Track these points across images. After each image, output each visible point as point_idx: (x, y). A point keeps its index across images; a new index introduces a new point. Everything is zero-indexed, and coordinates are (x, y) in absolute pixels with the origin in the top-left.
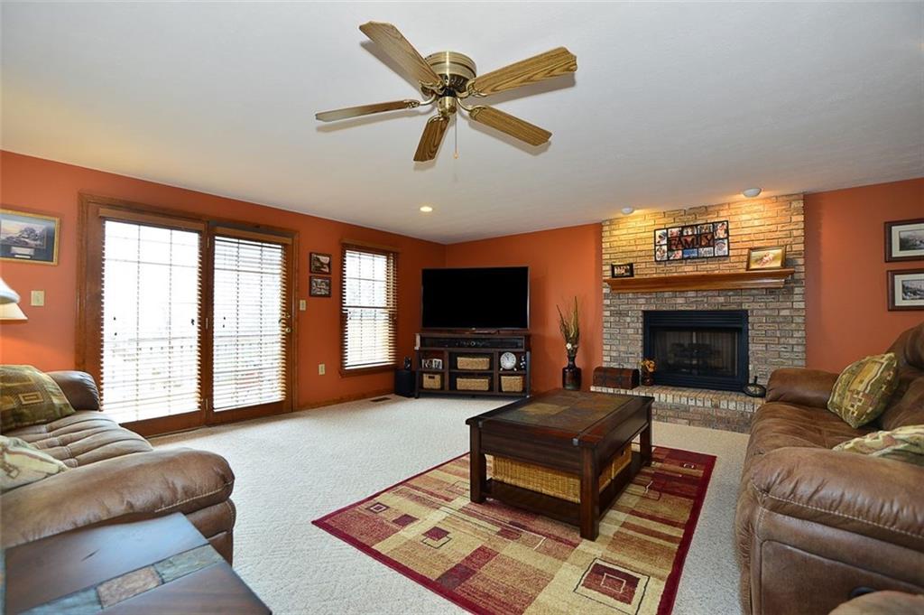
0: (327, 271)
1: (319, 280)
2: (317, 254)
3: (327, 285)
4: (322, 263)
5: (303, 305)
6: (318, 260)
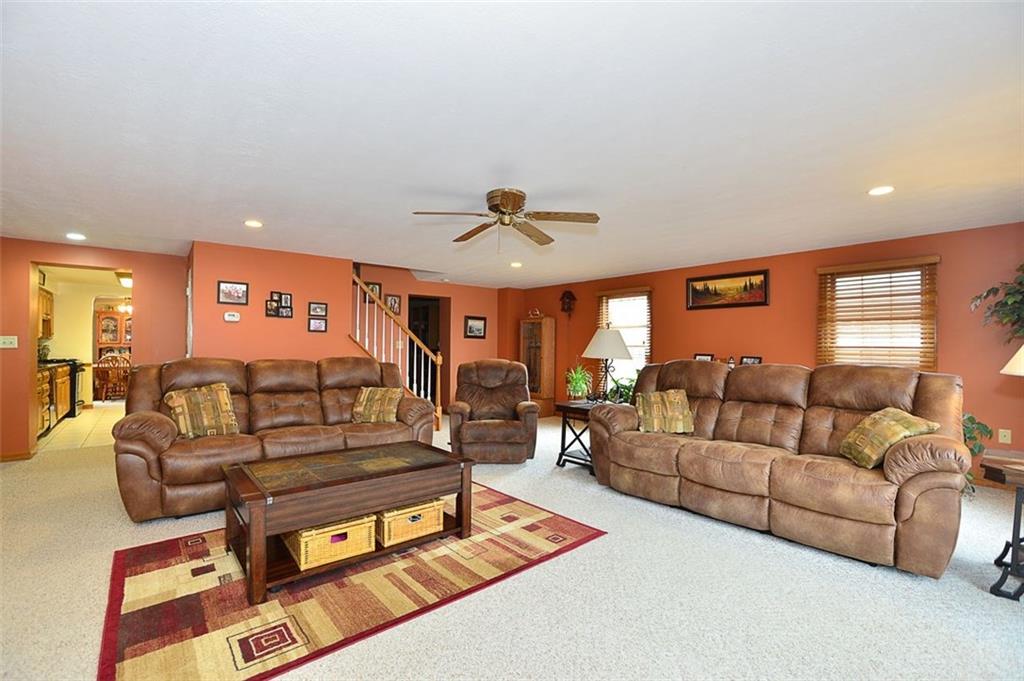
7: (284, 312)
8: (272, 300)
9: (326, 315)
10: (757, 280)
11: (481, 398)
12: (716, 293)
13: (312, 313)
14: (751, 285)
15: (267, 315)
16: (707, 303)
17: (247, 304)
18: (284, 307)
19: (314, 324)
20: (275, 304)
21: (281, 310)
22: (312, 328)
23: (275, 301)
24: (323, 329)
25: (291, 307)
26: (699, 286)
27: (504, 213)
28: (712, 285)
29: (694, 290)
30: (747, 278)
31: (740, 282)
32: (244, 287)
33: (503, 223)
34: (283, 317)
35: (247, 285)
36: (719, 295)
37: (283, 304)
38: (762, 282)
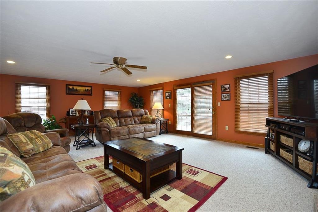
0: (229, 90)
1: (225, 95)
2: (223, 85)
3: (228, 96)
4: (226, 88)
5: (219, 104)
6: (224, 87)
10: (89, 88)
12: (77, 90)
14: (87, 89)
16: (74, 93)
26: (71, 87)
27: (119, 64)
28: (75, 88)
29: (69, 88)
30: (86, 88)
31: (84, 88)
33: (118, 67)
36: (78, 91)
38: (90, 89)
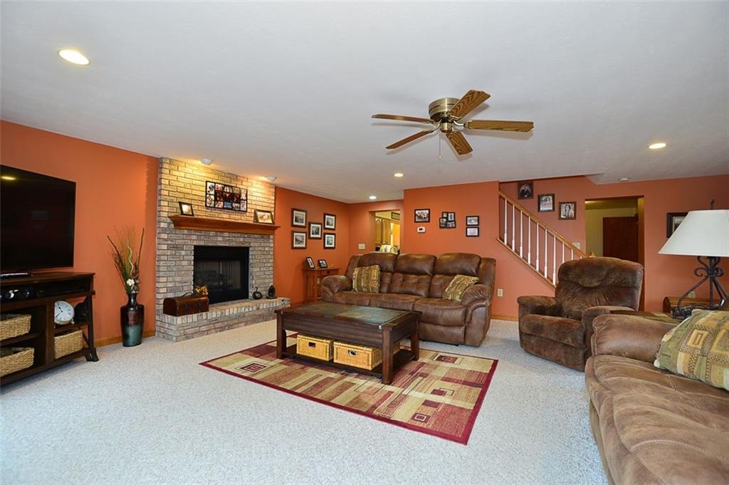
7: (450, 224)
8: (443, 218)
9: (478, 225)
11: (574, 296)
13: (468, 224)
15: (441, 227)
17: (429, 221)
18: (450, 221)
19: (471, 231)
20: (445, 220)
21: (448, 223)
22: (468, 234)
23: (445, 218)
24: (477, 234)
25: (454, 221)
27: (446, 120)
32: (427, 212)
34: (450, 228)
35: (429, 210)
37: (449, 219)
